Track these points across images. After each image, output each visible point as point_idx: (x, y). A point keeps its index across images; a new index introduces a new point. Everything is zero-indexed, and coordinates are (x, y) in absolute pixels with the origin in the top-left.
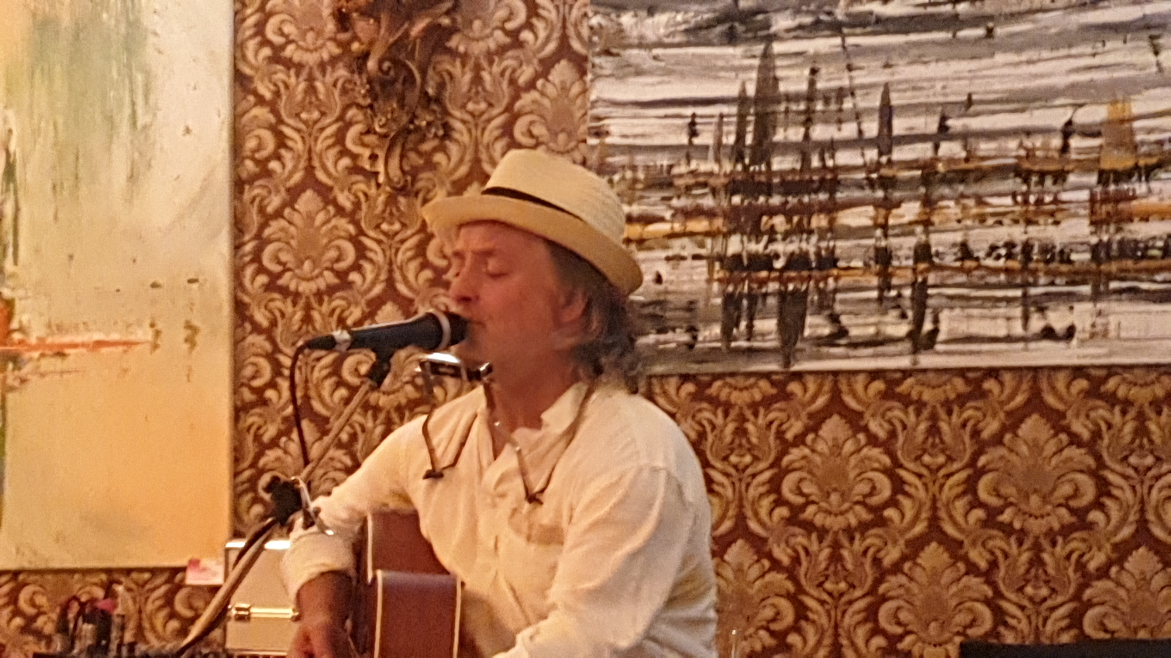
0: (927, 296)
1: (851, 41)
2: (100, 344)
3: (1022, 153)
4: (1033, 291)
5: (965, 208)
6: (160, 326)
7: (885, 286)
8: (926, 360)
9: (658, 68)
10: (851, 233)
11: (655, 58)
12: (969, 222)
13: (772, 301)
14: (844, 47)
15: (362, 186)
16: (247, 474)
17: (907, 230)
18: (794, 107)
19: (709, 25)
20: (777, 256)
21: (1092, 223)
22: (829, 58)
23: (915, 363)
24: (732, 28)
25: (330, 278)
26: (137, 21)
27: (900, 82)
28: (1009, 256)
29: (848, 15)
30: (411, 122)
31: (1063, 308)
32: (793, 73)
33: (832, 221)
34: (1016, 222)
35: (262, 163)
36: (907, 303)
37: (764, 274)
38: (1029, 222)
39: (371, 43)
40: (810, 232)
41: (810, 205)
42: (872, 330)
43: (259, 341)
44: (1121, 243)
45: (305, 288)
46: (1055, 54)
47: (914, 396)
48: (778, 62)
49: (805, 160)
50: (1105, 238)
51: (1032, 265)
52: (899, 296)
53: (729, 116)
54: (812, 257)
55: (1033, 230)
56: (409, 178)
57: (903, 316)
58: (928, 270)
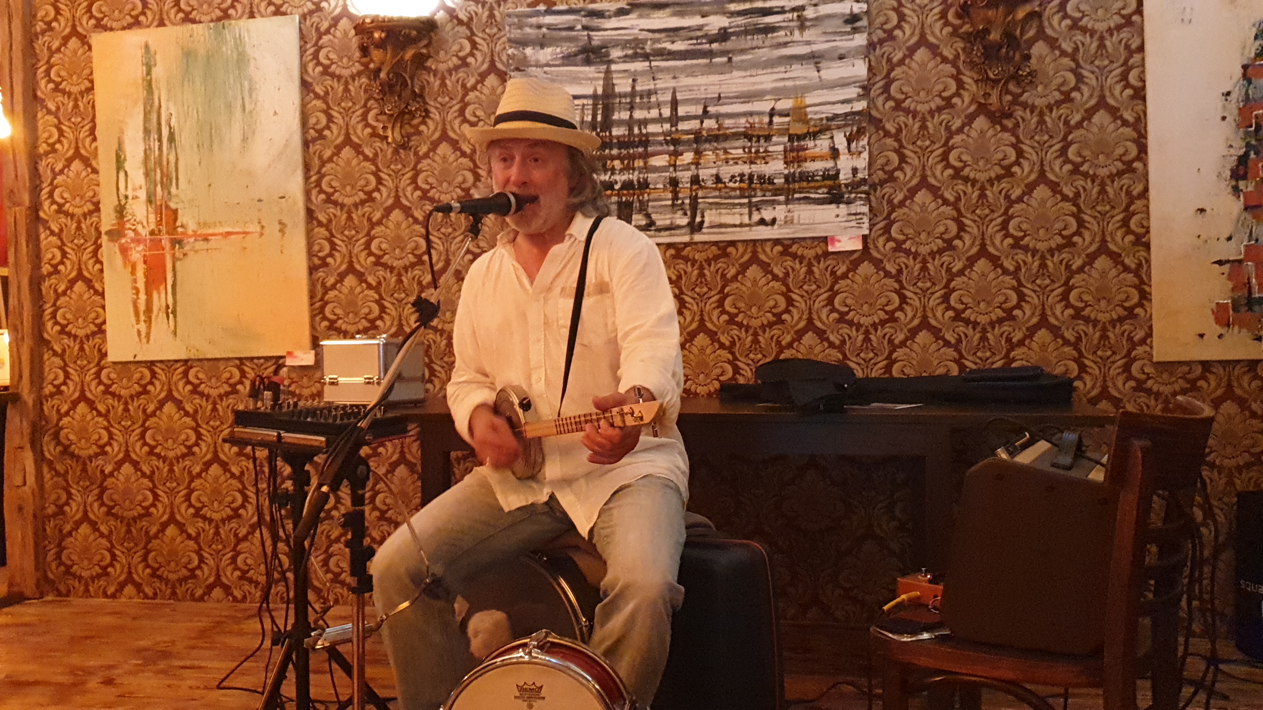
0: (698, 203)
1: (653, 64)
2: (229, 234)
3: (748, 125)
4: (754, 200)
5: (717, 155)
6: (264, 224)
7: (675, 198)
8: (698, 238)
9: (547, 78)
10: (656, 169)
11: (545, 72)
12: (720, 163)
13: (614, 207)
14: (651, 68)
15: (378, 144)
16: (318, 305)
17: (687, 168)
18: (623, 100)
19: (576, 55)
20: (616, 182)
21: (785, 163)
22: (643, 73)
23: (692, 239)
24: (588, 56)
25: (362, 195)
26: (244, 51)
27: (681, 87)
28: (741, 181)
29: (652, 50)
30: (406, 107)
31: (770, 208)
32: (624, 81)
33: (646, 163)
34: (745, 162)
35: (320, 132)
36: (687, 207)
37: (609, 192)
38: (752, 163)
39: (382, 63)
40: (634, 169)
41: (633, 154)
42: (668, 222)
43: (323, 231)
44: (800, 173)
45: (348, 201)
46: (765, 71)
47: (691, 256)
48: (615, 76)
49: (631, 129)
50: (792, 171)
51: (753, 186)
52: (683, 203)
53: (588, 105)
54: (636, 183)
55: (754, 168)
56: (406, 139)
57: (685, 214)
58: (697, 189)
